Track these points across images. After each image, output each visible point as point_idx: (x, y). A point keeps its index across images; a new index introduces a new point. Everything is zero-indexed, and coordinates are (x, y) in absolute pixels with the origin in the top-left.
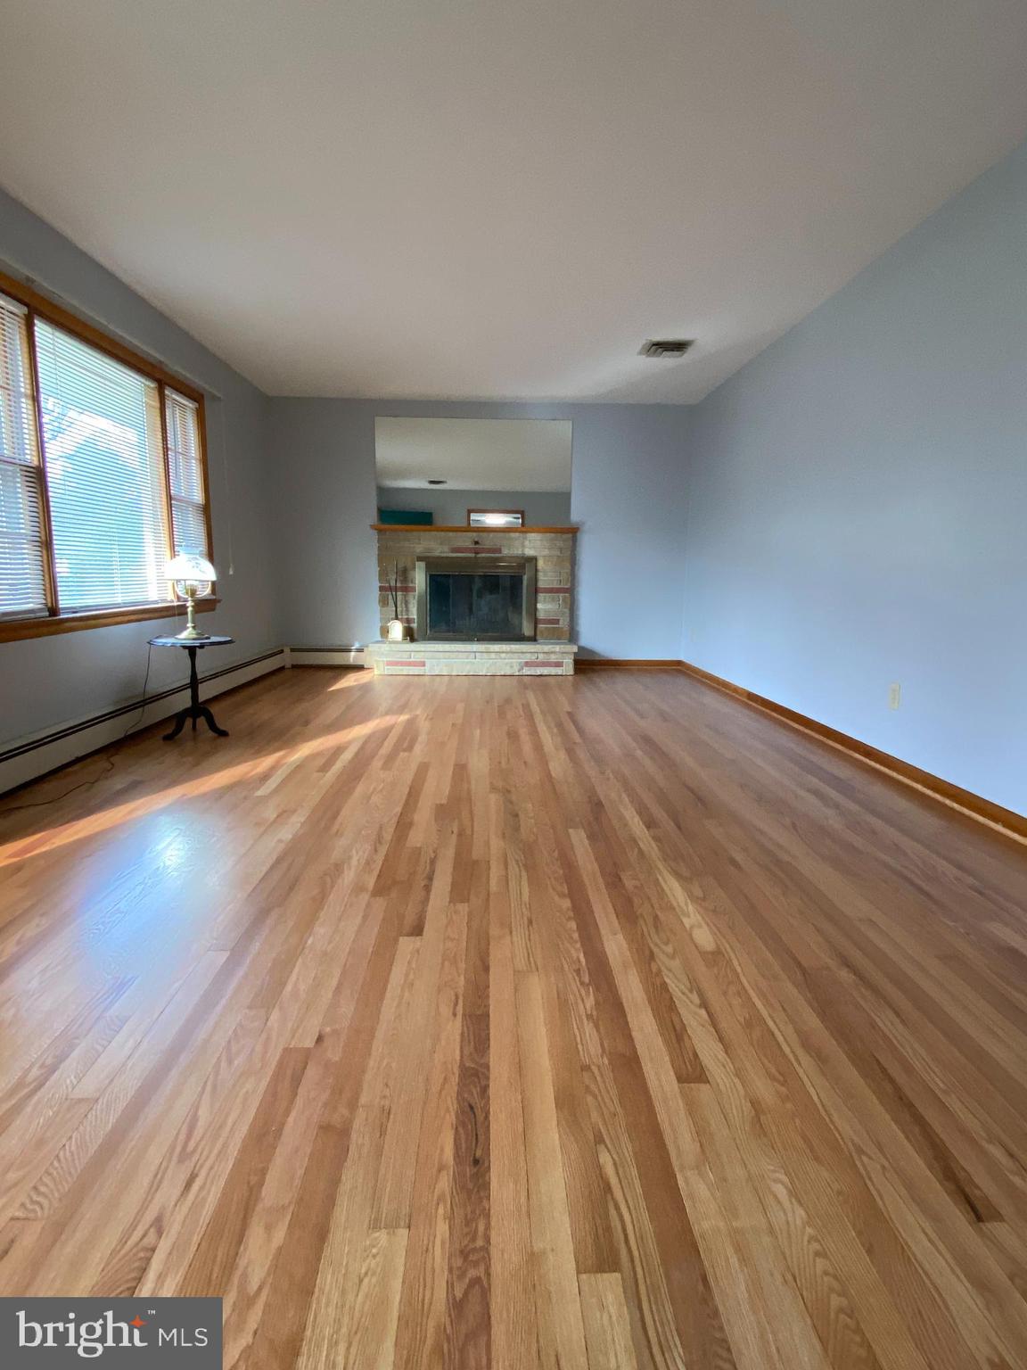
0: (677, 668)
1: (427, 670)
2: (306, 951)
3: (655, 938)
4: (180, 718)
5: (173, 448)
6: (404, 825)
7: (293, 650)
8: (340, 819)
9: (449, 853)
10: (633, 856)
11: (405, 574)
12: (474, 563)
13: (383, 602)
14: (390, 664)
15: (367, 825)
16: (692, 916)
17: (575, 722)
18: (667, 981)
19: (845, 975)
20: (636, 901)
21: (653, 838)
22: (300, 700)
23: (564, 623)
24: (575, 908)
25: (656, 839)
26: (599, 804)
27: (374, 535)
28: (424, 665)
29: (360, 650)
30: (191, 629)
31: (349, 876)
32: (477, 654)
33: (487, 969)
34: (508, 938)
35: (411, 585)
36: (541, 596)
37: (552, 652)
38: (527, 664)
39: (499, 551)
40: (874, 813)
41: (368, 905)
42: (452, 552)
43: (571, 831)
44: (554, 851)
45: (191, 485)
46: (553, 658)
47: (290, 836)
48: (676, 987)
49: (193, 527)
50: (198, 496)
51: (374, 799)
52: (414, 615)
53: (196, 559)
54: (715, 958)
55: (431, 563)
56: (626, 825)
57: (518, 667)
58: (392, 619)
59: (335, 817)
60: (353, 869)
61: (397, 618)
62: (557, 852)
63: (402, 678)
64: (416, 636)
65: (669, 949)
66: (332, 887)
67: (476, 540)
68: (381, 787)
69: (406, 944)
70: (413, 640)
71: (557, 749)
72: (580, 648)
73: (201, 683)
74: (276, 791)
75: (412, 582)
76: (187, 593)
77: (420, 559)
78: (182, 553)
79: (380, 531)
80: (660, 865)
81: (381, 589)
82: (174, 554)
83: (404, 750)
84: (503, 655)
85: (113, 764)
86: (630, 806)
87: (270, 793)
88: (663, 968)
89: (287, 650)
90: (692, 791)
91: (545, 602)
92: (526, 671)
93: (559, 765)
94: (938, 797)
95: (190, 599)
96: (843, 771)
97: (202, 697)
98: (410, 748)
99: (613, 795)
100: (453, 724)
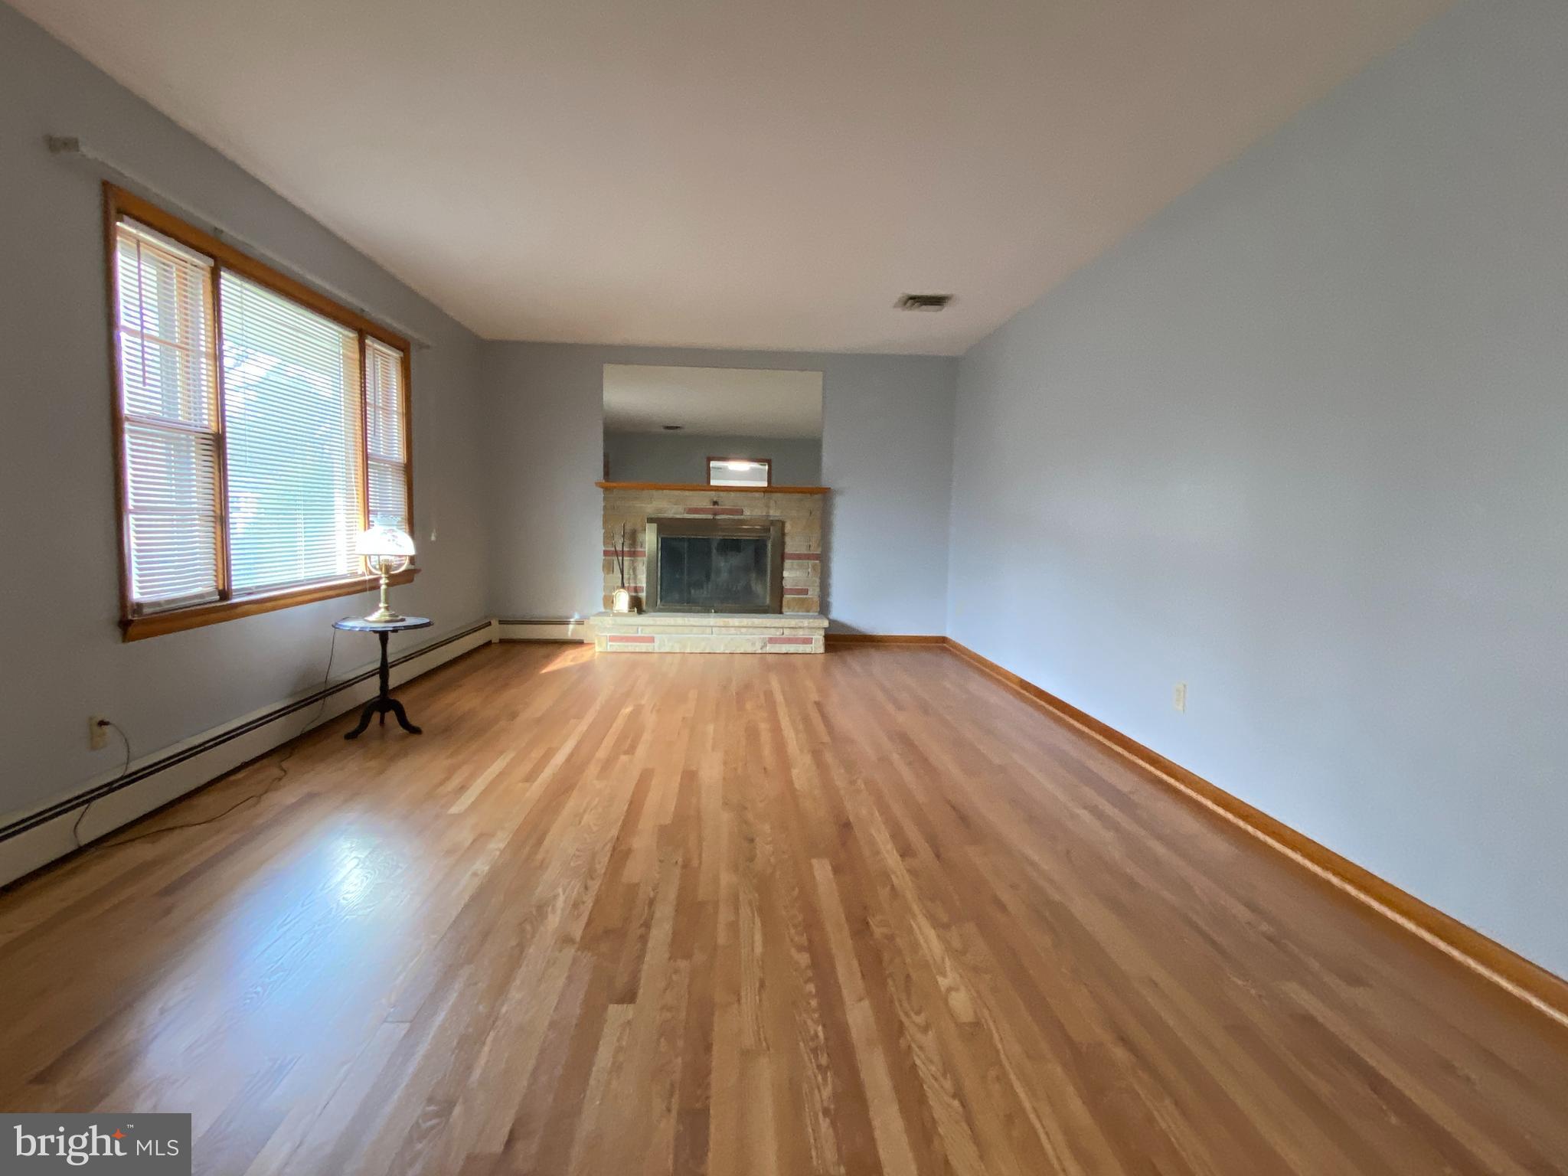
0: (940, 644)
1: (656, 647)
2: (499, 1023)
3: (906, 1004)
4: (366, 711)
5: (373, 402)
6: (620, 854)
7: (501, 622)
8: (547, 842)
9: (672, 894)
10: (884, 893)
11: (633, 537)
12: (711, 525)
13: (608, 568)
14: (613, 639)
15: (577, 853)
16: (949, 973)
17: (824, 717)
18: (918, 1062)
19: (1120, 1053)
20: (886, 957)
21: (908, 871)
22: (506, 686)
23: (814, 593)
24: (814, 964)
25: (913, 872)
26: (847, 826)
27: (600, 494)
28: (653, 641)
29: (580, 623)
30: (383, 610)
31: (554, 921)
32: (714, 629)
33: (708, 1048)
34: (736, 1005)
35: (639, 549)
36: (788, 563)
37: (800, 628)
38: (772, 641)
39: (741, 512)
40: (1160, 838)
41: (575, 961)
42: (687, 513)
43: (814, 861)
44: (793, 890)
45: (391, 443)
46: (801, 634)
47: (487, 868)
48: (927, 1069)
49: (392, 492)
50: (398, 454)
51: (587, 818)
52: (642, 581)
53: (393, 530)
54: (974, 1031)
55: (664, 525)
56: (878, 853)
57: (761, 644)
58: (618, 588)
59: (540, 842)
60: (559, 912)
61: (623, 586)
62: (797, 889)
63: (629, 655)
64: (644, 607)
65: (920, 1019)
66: (533, 937)
67: (715, 500)
68: (596, 802)
69: (617, 1013)
70: (640, 611)
71: (801, 751)
72: (832, 622)
73: (391, 667)
74: (474, 806)
75: (641, 547)
76: (381, 569)
77: (651, 520)
78: (376, 523)
79: (606, 489)
80: (916, 908)
81: (606, 553)
82: (368, 525)
83: (626, 753)
84: (744, 630)
85: (285, 771)
86: (883, 827)
87: (466, 810)
88: (914, 1046)
89: (495, 622)
90: (954, 808)
91: (792, 569)
92: (769, 648)
93: (802, 772)
94: (1230, 816)
95: (383, 576)
96: (1124, 781)
97: (393, 683)
98: (631, 750)
99: (864, 812)
100: (684, 718)
